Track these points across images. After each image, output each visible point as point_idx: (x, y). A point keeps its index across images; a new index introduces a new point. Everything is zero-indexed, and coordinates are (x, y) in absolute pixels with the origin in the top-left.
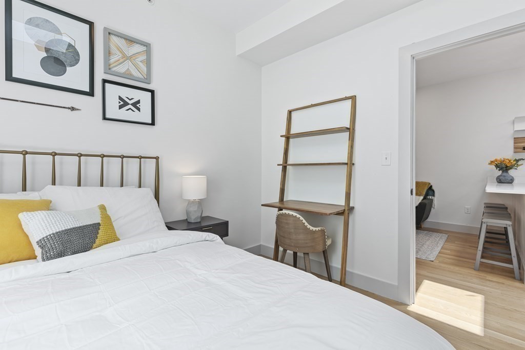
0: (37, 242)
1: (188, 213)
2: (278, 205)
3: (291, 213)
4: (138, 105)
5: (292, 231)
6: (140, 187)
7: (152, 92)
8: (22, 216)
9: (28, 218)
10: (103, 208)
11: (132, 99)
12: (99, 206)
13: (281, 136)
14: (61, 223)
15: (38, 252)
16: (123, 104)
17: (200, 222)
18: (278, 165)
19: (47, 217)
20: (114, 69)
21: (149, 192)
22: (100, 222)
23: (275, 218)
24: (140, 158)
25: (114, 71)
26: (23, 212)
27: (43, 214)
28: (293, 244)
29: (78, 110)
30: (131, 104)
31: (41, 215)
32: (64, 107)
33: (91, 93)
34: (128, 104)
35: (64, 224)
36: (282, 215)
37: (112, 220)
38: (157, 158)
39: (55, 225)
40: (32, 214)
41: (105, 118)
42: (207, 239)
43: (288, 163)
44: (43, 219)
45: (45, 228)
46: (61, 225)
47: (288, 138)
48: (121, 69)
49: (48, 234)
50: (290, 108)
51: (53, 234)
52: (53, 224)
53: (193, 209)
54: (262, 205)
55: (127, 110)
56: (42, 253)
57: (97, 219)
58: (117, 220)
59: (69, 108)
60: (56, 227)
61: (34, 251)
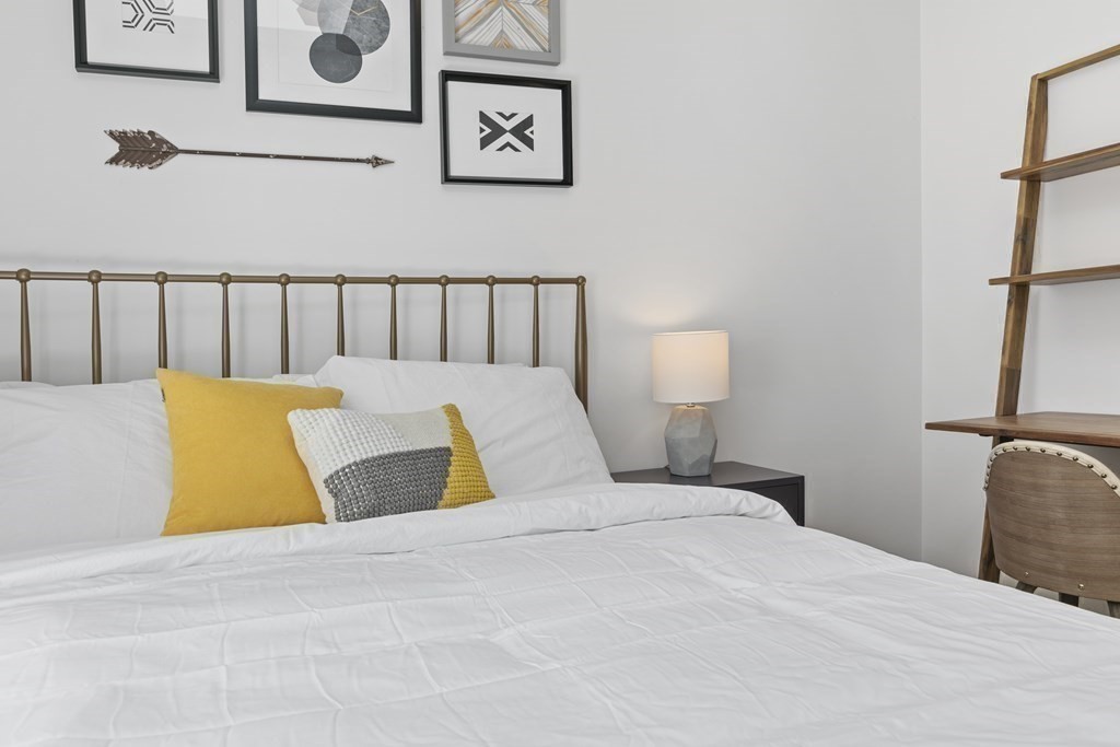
0: (326, 481)
1: (671, 447)
2: (995, 424)
3: (1053, 448)
4: (527, 132)
5: (1060, 515)
6: (536, 363)
7: (564, 87)
8: (296, 419)
9: (305, 423)
10: (453, 412)
11: (513, 115)
12: (444, 407)
13: (1005, 176)
14: (369, 439)
15: (328, 504)
16: (491, 131)
17: (709, 476)
18: (993, 282)
19: (342, 422)
20: (467, 39)
21: (559, 378)
22: (452, 446)
23: (985, 470)
24: (536, 281)
25: (468, 45)
26: (295, 409)
27: (334, 415)
28: (1060, 567)
29: (387, 162)
30: (510, 131)
31: (328, 416)
32: (358, 161)
33: (415, 116)
34: (502, 131)
35: (377, 443)
36: (1015, 456)
37: (478, 445)
38: (580, 282)
39: (358, 442)
40: (313, 415)
41: (448, 179)
42: (744, 508)
43: (1034, 271)
44: (333, 428)
45: (339, 448)
46: (371, 444)
47: (1033, 179)
48: (483, 36)
49: (346, 464)
50: (1042, 68)
51: (356, 464)
52: (354, 440)
53: (688, 432)
54: (929, 426)
55: (501, 149)
56: (336, 507)
57: (444, 440)
58: (488, 445)
59: (368, 161)
60: (360, 447)
61: (319, 503)
